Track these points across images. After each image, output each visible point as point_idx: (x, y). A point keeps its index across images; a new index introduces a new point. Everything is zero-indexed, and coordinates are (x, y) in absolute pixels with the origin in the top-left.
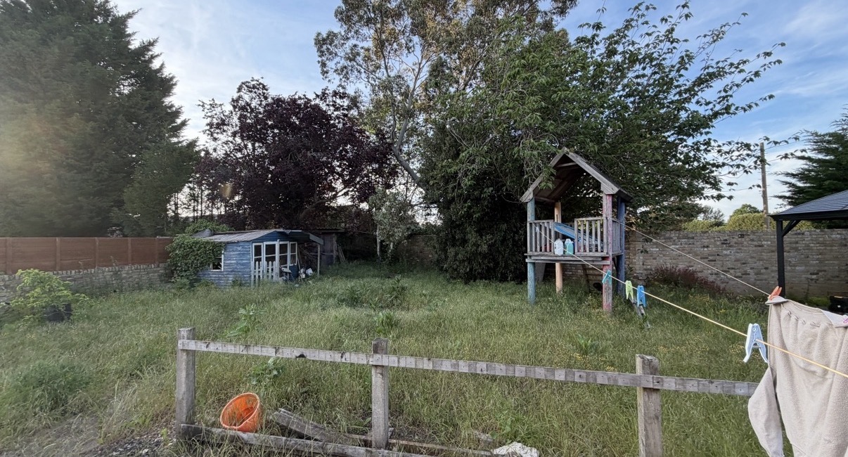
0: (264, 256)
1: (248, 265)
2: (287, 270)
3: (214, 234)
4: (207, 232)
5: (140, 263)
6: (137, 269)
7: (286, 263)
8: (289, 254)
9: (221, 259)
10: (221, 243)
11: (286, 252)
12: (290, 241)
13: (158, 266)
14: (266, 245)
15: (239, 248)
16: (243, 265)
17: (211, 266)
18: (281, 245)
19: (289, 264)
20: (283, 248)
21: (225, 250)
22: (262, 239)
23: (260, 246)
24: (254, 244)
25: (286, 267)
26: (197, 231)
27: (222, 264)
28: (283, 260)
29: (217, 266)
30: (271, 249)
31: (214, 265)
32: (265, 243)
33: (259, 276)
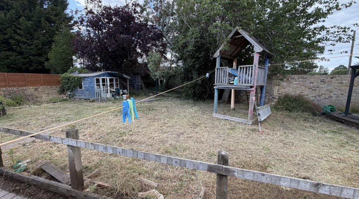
0: (101, 83)
1: (93, 87)
2: (114, 90)
3: (80, 73)
4: (77, 72)
5: (47, 85)
6: (46, 88)
7: (113, 87)
8: (114, 83)
9: (82, 84)
10: (81, 77)
11: (113, 82)
12: (115, 77)
13: (57, 87)
14: (102, 79)
15: (89, 80)
16: (91, 87)
17: (78, 87)
18: (110, 79)
19: (115, 87)
20: (111, 80)
21: (83, 80)
22: (100, 76)
23: (99, 79)
24: (95, 78)
25: (113, 89)
26: (73, 72)
27: (83, 86)
28: (111, 86)
29: (81, 87)
31: (80, 87)
32: (101, 78)
33: (98, 93)
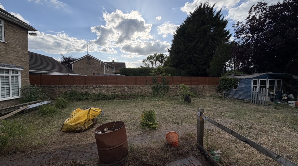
0: (259, 85)
1: (250, 89)
2: (274, 93)
3: (236, 76)
4: (233, 74)
5: (210, 85)
6: (209, 87)
7: (273, 90)
8: (275, 85)
9: (237, 85)
10: (238, 79)
11: (274, 84)
12: (277, 79)
13: (216, 86)
14: (260, 80)
15: (246, 81)
16: (247, 88)
17: (233, 88)
18: (270, 81)
19: (275, 90)
20: (271, 82)
21: (240, 81)
22: (258, 78)
23: (257, 80)
24: (253, 80)
25: (273, 92)
26: (229, 75)
27: (238, 87)
28: (271, 88)
29: (236, 88)
30: (263, 83)
31: (235, 88)
32: (260, 79)
33: (255, 95)
